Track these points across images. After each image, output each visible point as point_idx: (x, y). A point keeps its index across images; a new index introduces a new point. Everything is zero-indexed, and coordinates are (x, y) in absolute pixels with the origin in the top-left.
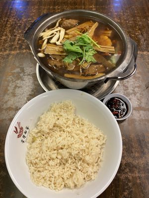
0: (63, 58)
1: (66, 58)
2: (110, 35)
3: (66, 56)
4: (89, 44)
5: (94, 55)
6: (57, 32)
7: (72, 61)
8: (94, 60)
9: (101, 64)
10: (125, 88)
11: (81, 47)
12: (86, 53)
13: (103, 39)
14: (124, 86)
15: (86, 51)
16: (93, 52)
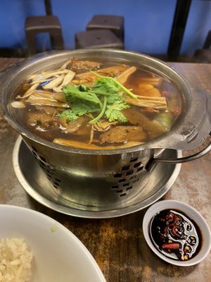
0: (61, 112)
1: (67, 112)
2: (157, 83)
3: (67, 109)
4: (116, 92)
5: (124, 111)
6: (60, 75)
7: (76, 117)
8: (123, 118)
9: (137, 125)
10: (190, 192)
11: (100, 96)
12: (108, 107)
13: (144, 88)
14: (188, 187)
15: (108, 104)
16: (122, 105)
